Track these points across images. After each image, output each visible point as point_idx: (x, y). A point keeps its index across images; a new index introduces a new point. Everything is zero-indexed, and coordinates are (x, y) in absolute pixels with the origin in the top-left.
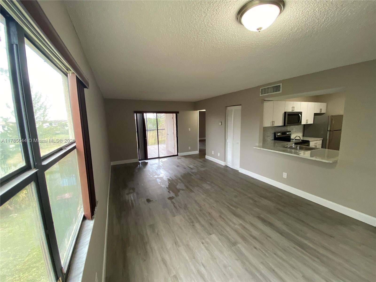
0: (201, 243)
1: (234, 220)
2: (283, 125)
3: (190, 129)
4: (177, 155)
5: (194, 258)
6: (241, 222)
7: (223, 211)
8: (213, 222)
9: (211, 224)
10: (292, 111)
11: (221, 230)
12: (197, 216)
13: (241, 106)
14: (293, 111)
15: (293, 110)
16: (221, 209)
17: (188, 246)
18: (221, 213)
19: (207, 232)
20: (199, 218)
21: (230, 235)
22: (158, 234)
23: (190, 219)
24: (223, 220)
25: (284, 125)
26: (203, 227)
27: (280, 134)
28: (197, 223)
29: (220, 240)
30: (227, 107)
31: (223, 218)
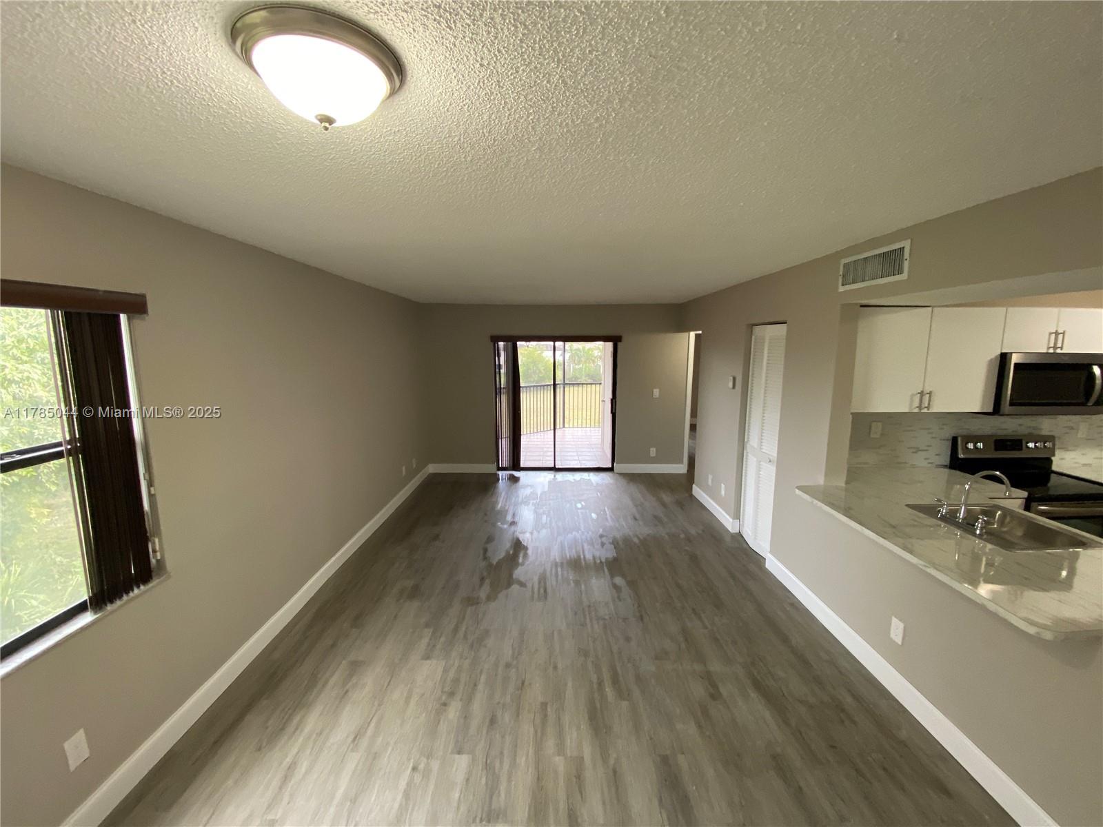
0: (411, 765)
1: (575, 735)
2: (990, 410)
3: (658, 390)
4: (611, 469)
5: (354, 801)
6: (587, 752)
7: (569, 692)
8: (506, 718)
9: (493, 721)
10: (1051, 351)
11: (502, 753)
12: (483, 678)
13: (784, 326)
14: (1059, 351)
15: (1059, 345)
16: (570, 684)
17: (373, 757)
18: (559, 695)
19: (457, 742)
20: (480, 687)
21: (509, 781)
22: (347, 692)
23: (456, 681)
24: (538, 721)
25: (997, 410)
26: (462, 721)
27: (980, 445)
28: (461, 700)
29: (468, 780)
30: (754, 327)
31: (546, 716)
